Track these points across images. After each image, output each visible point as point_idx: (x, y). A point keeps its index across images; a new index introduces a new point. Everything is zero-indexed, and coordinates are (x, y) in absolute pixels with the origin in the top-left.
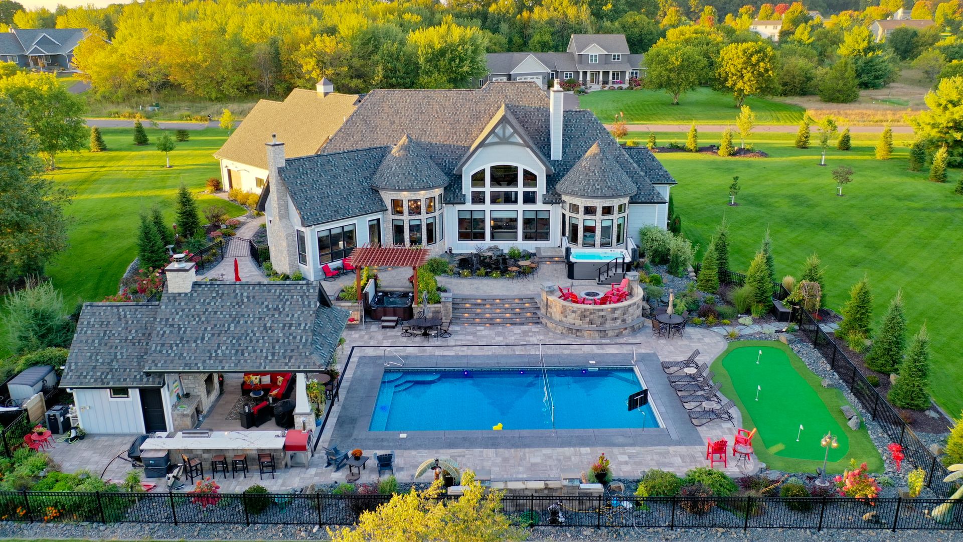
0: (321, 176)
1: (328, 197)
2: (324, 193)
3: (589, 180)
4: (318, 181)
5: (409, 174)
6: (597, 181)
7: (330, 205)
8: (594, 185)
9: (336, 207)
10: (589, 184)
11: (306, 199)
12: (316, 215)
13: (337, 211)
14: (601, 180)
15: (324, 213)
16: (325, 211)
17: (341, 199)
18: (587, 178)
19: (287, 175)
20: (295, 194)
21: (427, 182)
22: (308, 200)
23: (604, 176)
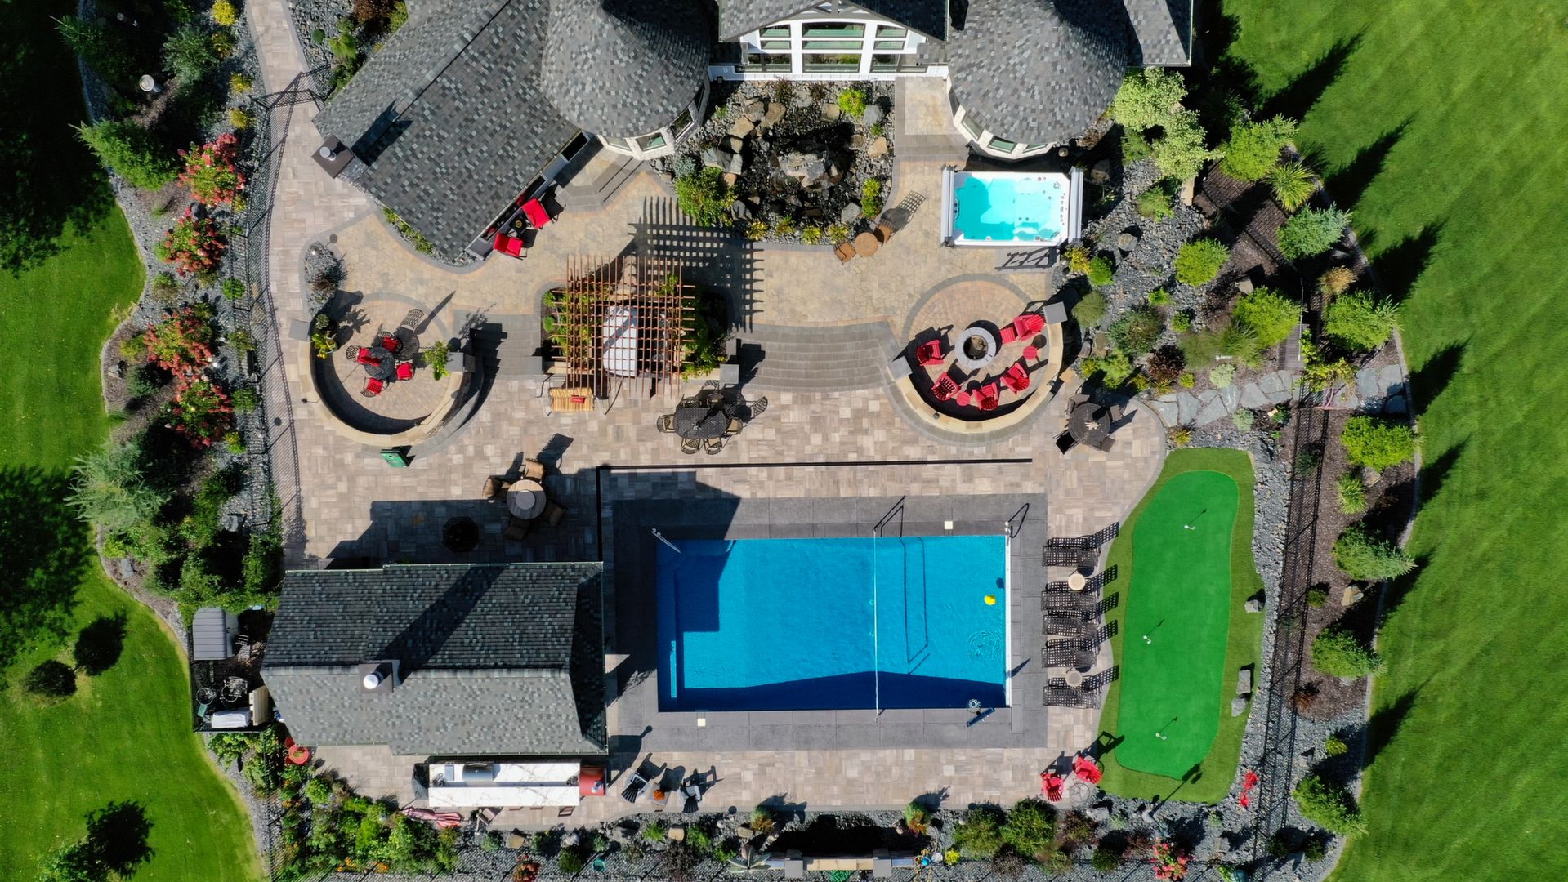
0: (439, 136)
1: (470, 177)
2: (460, 174)
3: (1017, 106)
4: (440, 155)
5: (624, 105)
6: (1033, 111)
7: (479, 192)
8: (1025, 119)
9: (491, 187)
10: (1015, 116)
11: (433, 209)
12: (462, 229)
13: (497, 196)
14: (1043, 111)
15: (474, 216)
16: (475, 211)
17: (495, 163)
18: (1014, 99)
19: (381, 184)
20: (410, 212)
21: (666, 111)
22: (438, 210)
23: (1052, 102)
